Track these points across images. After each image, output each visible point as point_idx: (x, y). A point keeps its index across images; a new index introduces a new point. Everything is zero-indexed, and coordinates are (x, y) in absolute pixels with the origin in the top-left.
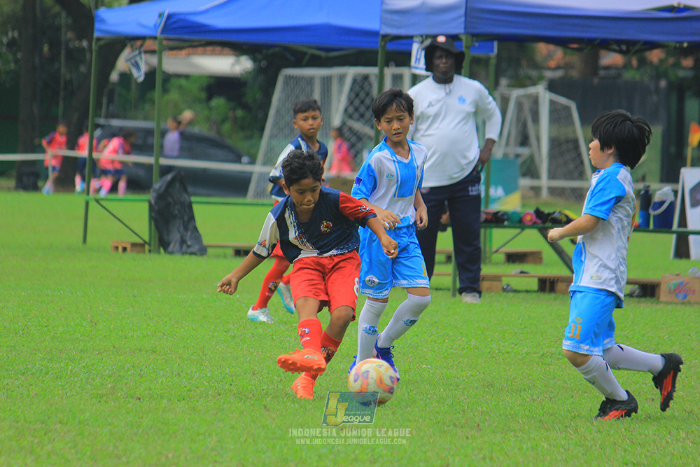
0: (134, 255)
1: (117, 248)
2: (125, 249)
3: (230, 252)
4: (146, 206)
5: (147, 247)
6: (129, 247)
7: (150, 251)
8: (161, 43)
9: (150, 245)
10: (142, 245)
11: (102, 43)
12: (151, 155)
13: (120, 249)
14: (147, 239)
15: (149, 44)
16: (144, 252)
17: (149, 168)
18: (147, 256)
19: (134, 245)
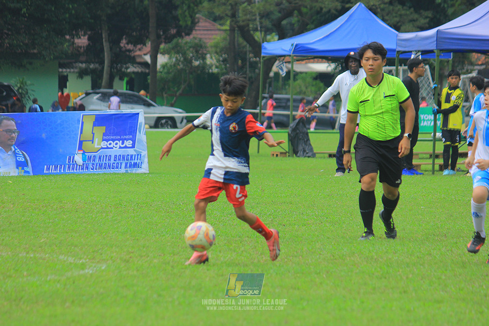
0: (281, 158)
1: (273, 155)
2: (277, 155)
3: (327, 155)
4: (287, 134)
5: (287, 154)
6: (279, 154)
7: (289, 156)
8: (292, 58)
9: (289, 153)
10: (285, 153)
11: (265, 58)
12: (289, 111)
13: (275, 155)
14: (287, 150)
15: (287, 59)
16: (286, 156)
17: (288, 116)
18: (288, 158)
19: (281, 153)
